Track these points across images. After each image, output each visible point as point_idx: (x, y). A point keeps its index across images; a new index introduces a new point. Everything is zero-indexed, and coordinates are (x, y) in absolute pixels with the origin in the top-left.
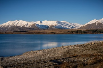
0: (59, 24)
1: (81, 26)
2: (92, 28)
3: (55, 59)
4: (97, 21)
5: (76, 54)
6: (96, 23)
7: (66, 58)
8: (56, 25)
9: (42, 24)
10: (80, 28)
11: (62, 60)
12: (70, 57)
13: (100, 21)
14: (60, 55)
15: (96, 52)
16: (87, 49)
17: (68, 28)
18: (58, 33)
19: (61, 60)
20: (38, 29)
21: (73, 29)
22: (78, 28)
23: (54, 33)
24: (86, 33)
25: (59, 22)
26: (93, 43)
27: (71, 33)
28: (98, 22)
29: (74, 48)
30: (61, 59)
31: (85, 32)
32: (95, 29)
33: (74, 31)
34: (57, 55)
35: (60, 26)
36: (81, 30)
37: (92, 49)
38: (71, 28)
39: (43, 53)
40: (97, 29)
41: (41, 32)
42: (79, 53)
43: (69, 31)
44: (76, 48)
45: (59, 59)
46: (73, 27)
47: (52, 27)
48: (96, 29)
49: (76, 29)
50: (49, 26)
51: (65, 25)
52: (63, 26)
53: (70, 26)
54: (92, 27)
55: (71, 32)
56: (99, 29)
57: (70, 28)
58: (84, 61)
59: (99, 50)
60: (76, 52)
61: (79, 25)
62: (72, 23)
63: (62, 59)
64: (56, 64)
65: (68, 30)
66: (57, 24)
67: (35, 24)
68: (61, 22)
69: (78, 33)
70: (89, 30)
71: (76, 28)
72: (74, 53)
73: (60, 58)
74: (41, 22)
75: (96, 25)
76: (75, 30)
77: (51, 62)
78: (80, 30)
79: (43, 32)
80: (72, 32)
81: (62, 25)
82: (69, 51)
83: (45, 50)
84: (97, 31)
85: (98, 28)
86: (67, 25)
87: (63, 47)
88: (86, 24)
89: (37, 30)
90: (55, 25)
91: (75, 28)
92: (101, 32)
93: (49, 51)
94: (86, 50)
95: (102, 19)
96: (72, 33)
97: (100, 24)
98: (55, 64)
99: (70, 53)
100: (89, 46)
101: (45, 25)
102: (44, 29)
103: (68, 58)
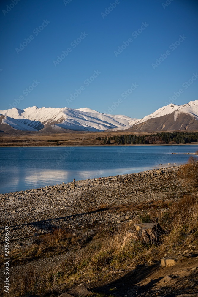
0: (70, 118)
1: (132, 123)
2: (165, 129)
3: (46, 219)
4: (176, 107)
5: (108, 203)
6: (173, 114)
7: (77, 215)
8: (64, 119)
9: (22, 118)
10: (132, 127)
11: (65, 221)
12: (90, 211)
13: (184, 109)
14: (63, 208)
15: (161, 197)
16: (140, 187)
17: (98, 128)
18: (67, 144)
19: (61, 220)
20: (13, 132)
21: (112, 132)
22: (126, 128)
23: (58, 143)
24: (147, 142)
25: (71, 112)
26: (158, 172)
27: (105, 143)
28: (179, 112)
29: (106, 186)
30: (62, 218)
31: (143, 140)
32: (170, 130)
33: (114, 138)
34: (53, 208)
35: (75, 122)
36: (135, 133)
37: (154, 189)
38: (105, 129)
39: (17, 202)
40: (177, 131)
41: (21, 141)
42: (116, 199)
43: (100, 138)
44: (111, 185)
45: (57, 219)
46: (112, 127)
47: (53, 126)
48: (175, 131)
49: (118, 131)
50: (45, 122)
51: (90, 119)
52: (84, 124)
53: (104, 122)
54: (164, 126)
55: (105, 140)
56: (183, 131)
57: (102, 128)
58: (121, 222)
59: (170, 192)
60: (109, 197)
61: (129, 119)
62: (110, 115)
63: (65, 218)
64: (45, 233)
65: (96, 134)
66: (66, 117)
67: (3, 117)
68: (78, 112)
69: (123, 143)
70: (154, 135)
71: (120, 128)
72: (101, 201)
73: (60, 215)
74: (21, 112)
75: (175, 119)
76: (116, 134)
77: (31, 229)
78: (130, 133)
79: (25, 141)
80: (107, 141)
81: (80, 121)
82: (89, 196)
83: (23, 193)
84: (175, 136)
85: (180, 130)
86: (94, 120)
87: (78, 184)
88: (146, 118)
89: (7, 134)
90: (62, 121)
91: (116, 129)
92: (186, 141)
93: (34, 197)
94: (137, 191)
95: (191, 103)
96: (109, 143)
97: (185, 117)
98: (41, 234)
99: (92, 200)
100: (149, 179)
101: (32, 119)
102: (30, 133)
103: (83, 214)
